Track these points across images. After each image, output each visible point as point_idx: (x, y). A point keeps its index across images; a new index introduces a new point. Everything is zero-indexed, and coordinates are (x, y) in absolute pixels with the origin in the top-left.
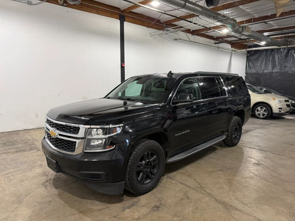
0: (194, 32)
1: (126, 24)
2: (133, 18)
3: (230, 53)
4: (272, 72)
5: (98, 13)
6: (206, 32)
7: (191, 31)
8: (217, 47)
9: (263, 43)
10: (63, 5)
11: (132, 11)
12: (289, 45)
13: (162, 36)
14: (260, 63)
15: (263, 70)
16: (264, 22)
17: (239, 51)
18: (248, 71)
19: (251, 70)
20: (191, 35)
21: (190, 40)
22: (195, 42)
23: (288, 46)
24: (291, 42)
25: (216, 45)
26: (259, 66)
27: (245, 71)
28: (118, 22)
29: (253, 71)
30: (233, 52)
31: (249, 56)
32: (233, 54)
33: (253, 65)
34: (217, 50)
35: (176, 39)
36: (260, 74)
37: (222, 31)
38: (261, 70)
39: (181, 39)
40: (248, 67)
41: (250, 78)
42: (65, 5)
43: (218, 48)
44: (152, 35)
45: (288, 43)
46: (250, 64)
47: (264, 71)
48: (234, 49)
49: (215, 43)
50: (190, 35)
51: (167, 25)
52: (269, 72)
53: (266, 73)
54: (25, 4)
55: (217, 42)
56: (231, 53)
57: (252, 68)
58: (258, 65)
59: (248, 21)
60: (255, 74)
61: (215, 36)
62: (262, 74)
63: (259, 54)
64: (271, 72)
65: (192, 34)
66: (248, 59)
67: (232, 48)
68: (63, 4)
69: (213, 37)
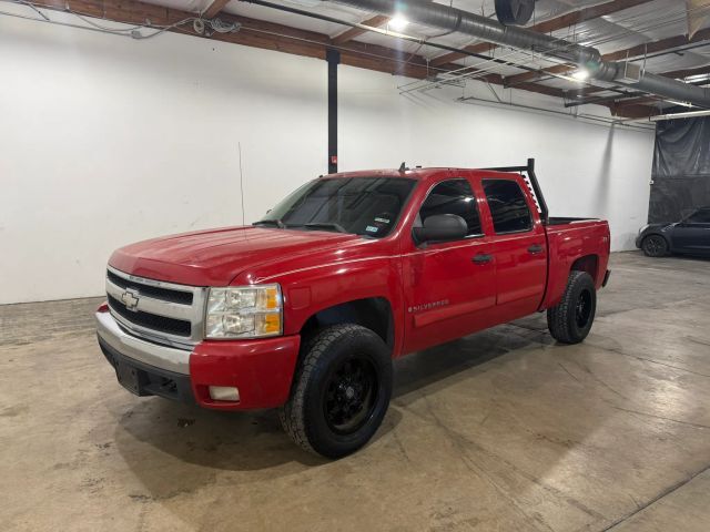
0: (509, 82)
1: (342, 69)
2: (360, 56)
3: (609, 129)
5: (278, 49)
7: (503, 77)
8: (571, 114)
10: (203, 36)
11: (355, 39)
13: (427, 92)
14: (690, 151)
15: (699, 170)
16: (675, 52)
17: (632, 122)
18: (658, 171)
19: (667, 169)
20: (502, 87)
21: (499, 99)
22: (511, 104)
25: (568, 110)
26: (687, 159)
27: (650, 173)
28: (324, 65)
29: (673, 172)
30: (616, 126)
31: (662, 134)
32: (615, 130)
33: (673, 156)
34: (572, 120)
35: (463, 99)
36: (690, 179)
37: (574, 75)
38: (692, 169)
39: (475, 97)
40: (658, 161)
41: (664, 190)
42: (208, 35)
43: (575, 116)
44: (405, 92)
46: (664, 153)
47: (701, 172)
48: (619, 118)
51: (440, 67)
53: (706, 178)
54: (127, 38)
56: (612, 127)
57: (670, 163)
58: (685, 156)
59: (636, 51)
60: (676, 178)
61: (565, 89)
62: (695, 178)
65: (505, 85)
66: (660, 144)
67: (613, 114)
68: (204, 33)
69: (560, 90)
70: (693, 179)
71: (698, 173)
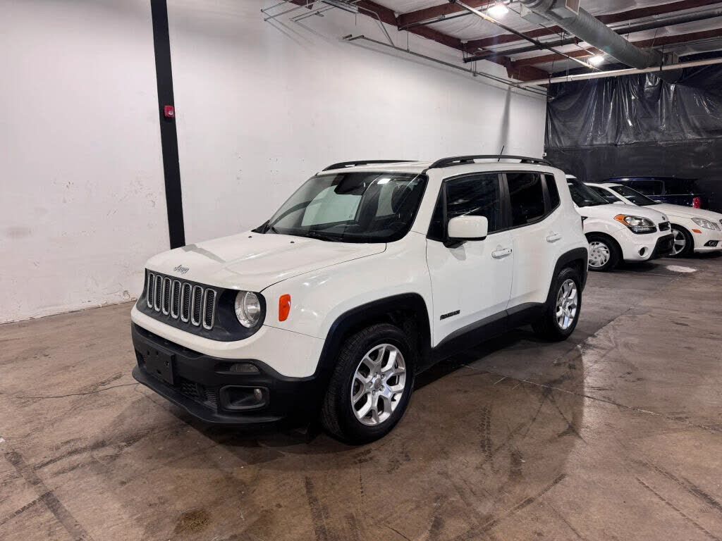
0: (404, 22)
3: (506, 93)
4: (616, 145)
6: (441, 17)
7: (397, 16)
8: (470, 71)
9: (596, 60)
12: (666, 65)
14: (581, 120)
15: (592, 141)
18: (551, 142)
19: (559, 138)
20: (396, 28)
21: (392, 43)
22: (408, 51)
23: (664, 68)
24: (670, 56)
26: (579, 129)
27: (543, 144)
29: (566, 143)
30: (513, 89)
31: (554, 101)
32: (512, 94)
33: (564, 125)
34: (472, 79)
35: (349, 38)
36: (582, 150)
38: (585, 139)
39: (365, 36)
40: (551, 130)
41: (557, 164)
43: (475, 74)
44: (271, 17)
45: (663, 60)
46: (556, 123)
47: (595, 143)
48: (515, 80)
49: (466, 61)
50: (392, 29)
52: (608, 144)
53: (600, 148)
55: (469, 56)
56: (509, 91)
57: (563, 133)
58: (577, 125)
60: (570, 150)
61: (464, 39)
62: (589, 150)
63: (579, 95)
64: (611, 144)
65: (399, 27)
66: (551, 113)
67: (510, 76)
69: (459, 40)
70: (586, 150)
71: (591, 145)
